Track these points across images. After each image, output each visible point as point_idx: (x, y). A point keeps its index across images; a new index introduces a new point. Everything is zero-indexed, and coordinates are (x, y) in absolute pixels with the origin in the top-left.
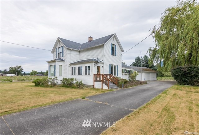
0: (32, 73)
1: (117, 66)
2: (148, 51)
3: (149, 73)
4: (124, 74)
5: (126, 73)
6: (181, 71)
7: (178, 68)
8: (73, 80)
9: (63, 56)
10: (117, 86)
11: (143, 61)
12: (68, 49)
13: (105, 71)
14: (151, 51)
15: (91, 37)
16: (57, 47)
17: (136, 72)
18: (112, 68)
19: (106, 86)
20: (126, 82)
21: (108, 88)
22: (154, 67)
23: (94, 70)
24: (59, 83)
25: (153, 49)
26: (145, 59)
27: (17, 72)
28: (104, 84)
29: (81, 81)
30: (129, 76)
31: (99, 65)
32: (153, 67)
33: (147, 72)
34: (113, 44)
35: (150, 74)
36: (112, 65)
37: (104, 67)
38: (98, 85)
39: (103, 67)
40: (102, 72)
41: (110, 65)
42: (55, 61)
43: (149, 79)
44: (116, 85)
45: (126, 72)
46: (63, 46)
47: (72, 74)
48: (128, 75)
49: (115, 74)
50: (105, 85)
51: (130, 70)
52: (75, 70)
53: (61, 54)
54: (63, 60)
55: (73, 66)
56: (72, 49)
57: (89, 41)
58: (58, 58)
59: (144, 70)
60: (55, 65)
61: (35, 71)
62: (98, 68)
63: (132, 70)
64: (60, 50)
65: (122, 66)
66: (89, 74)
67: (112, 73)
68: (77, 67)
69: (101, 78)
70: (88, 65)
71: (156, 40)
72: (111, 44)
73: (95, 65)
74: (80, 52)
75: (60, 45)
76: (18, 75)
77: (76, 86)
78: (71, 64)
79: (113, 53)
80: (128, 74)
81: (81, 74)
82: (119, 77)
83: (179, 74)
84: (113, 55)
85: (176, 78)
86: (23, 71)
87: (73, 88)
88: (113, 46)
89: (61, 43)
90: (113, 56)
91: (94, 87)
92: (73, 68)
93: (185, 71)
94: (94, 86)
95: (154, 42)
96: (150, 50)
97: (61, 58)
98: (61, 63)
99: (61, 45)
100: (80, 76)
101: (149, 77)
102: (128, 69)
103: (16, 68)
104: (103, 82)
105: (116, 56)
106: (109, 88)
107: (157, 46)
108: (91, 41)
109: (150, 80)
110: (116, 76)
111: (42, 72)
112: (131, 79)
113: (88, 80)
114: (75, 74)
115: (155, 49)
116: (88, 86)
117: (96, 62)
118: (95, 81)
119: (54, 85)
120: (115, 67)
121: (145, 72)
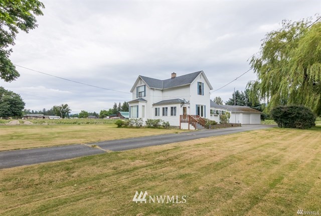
0: (80, 114)
1: (205, 106)
2: (247, 86)
3: (249, 114)
4: (213, 115)
5: (216, 115)
6: (281, 111)
7: (278, 108)
8: (158, 121)
9: (145, 96)
11: (243, 97)
12: (151, 89)
13: (192, 111)
14: (251, 86)
15: (174, 73)
16: (138, 86)
17: (230, 112)
18: (199, 108)
19: (193, 127)
20: (214, 124)
22: (261, 105)
23: (180, 111)
24: (144, 124)
25: (253, 83)
26: (246, 95)
27: (63, 113)
28: (190, 125)
29: (168, 122)
30: (221, 118)
31: (185, 105)
33: (246, 112)
34: (200, 82)
35: (251, 116)
36: (199, 105)
37: (191, 107)
38: (185, 126)
39: (189, 107)
40: (188, 113)
41: (197, 105)
42: (138, 102)
44: (203, 126)
45: (216, 112)
46: (145, 85)
47: (156, 115)
48: (219, 117)
49: (202, 116)
50: (192, 125)
52: (159, 111)
53: (143, 94)
54: (145, 100)
55: (157, 107)
56: (155, 88)
57: (172, 78)
58: (138, 98)
59: (243, 110)
60: (138, 106)
61: (85, 112)
62: (184, 109)
63: (224, 110)
64: (141, 89)
65: (211, 106)
66: (175, 115)
67: (199, 114)
68: (161, 107)
69: (187, 119)
70: (173, 106)
72: (198, 82)
73: (181, 106)
74: (162, 91)
75: (141, 83)
76: (63, 117)
77: (163, 127)
78: (154, 105)
79: (200, 91)
80: (219, 115)
81: (166, 115)
82: (206, 118)
83: (279, 115)
84: (200, 94)
85: (276, 120)
86: (70, 111)
87: (159, 128)
88: (200, 84)
89: (142, 82)
92: (156, 109)
93: (285, 112)
94: (180, 127)
96: (250, 84)
97: (143, 98)
98: (144, 104)
99: (143, 84)
100: (165, 117)
101: (249, 119)
102: (219, 110)
103: (61, 108)
104: (190, 122)
105: (203, 95)
106: (196, 129)
108: (174, 77)
109: (251, 123)
110: (204, 117)
111: (94, 113)
112: (222, 122)
113: (174, 121)
114: (159, 115)
115: (257, 83)
116: (174, 127)
117: (183, 103)
118: (181, 122)
119: (139, 127)
120: (202, 107)
121: (243, 113)
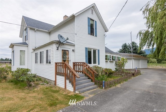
1: (99, 50)
2: (138, 35)
3: (139, 60)
4: (108, 61)
5: (112, 61)
9: (27, 39)
10: (94, 83)
11: (130, 47)
14: (141, 35)
16: (24, 29)
18: (89, 53)
19: (71, 85)
21: (73, 88)
23: (55, 56)
25: (143, 32)
26: (132, 46)
28: (67, 82)
30: (116, 64)
31: (66, 48)
32: (142, 54)
33: (137, 59)
34: (91, 19)
35: (141, 61)
36: (91, 49)
37: (76, 51)
38: (61, 82)
39: (73, 51)
41: (86, 48)
42: (14, 45)
43: (139, 66)
44: (92, 81)
45: (111, 58)
47: (36, 62)
48: (114, 63)
49: (95, 62)
50: (70, 82)
51: (117, 56)
52: (38, 57)
56: (36, 29)
62: (65, 53)
63: (119, 56)
66: (50, 62)
69: (64, 70)
70: (49, 48)
71: (147, 22)
72: (88, 18)
73: (58, 48)
74: (50, 34)
79: (92, 31)
80: (114, 61)
81: (43, 63)
84: (91, 34)
88: (91, 22)
90: (92, 36)
91: (55, 84)
95: (145, 23)
96: (140, 33)
98: (23, 48)
101: (139, 64)
102: (114, 56)
105: (96, 36)
106: (74, 90)
107: (149, 28)
109: (140, 68)
110: (97, 64)
112: (118, 68)
115: (147, 32)
116: (49, 81)
117: (59, 42)
118: (57, 73)
120: (95, 52)
121: (135, 59)
